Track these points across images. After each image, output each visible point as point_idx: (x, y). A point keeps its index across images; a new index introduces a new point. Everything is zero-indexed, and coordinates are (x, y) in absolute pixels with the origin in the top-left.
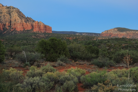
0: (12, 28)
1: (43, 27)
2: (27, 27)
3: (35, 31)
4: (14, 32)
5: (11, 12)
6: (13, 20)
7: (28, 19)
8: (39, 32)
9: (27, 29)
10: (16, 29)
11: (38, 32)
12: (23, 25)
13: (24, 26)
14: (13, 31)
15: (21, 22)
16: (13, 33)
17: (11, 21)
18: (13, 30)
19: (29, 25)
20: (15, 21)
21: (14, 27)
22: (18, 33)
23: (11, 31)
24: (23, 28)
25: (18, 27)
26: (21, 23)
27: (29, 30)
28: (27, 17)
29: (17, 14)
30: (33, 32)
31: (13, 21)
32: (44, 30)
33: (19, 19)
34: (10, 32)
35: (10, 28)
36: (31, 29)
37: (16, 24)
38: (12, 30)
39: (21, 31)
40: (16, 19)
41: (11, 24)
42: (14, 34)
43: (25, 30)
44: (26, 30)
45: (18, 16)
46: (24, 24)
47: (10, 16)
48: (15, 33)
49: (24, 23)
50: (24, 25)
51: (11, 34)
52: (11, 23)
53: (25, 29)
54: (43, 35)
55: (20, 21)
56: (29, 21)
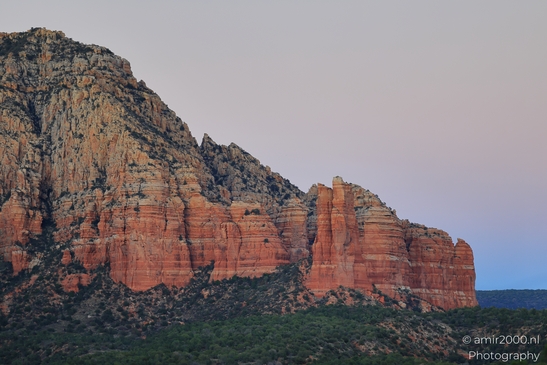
0: (65, 260)
1: (383, 243)
2: (232, 244)
3: (319, 290)
4: (92, 301)
5: (46, 96)
6: (70, 170)
7: (222, 167)
8: (360, 297)
9: (230, 273)
10: (117, 274)
11: (350, 302)
12: (185, 232)
13: (196, 242)
14: (84, 291)
15: (167, 193)
16: (86, 313)
17: (46, 188)
18: (86, 279)
19: (249, 224)
20: (100, 183)
21: (93, 250)
22: (141, 313)
23: (59, 290)
24: (185, 262)
25: (142, 246)
26: (163, 211)
27: (253, 283)
28: (207, 139)
29: (112, 112)
30: (300, 298)
31: (72, 187)
32: (399, 279)
33: (144, 159)
34: (57, 300)
35: (48, 261)
36: (271, 270)
37: (118, 222)
38: (70, 282)
39: (166, 292)
40: (114, 162)
41: (48, 223)
42: (98, 323)
43: (206, 286)
44: (223, 284)
45: (135, 135)
46: (195, 221)
47: (37, 130)
48: (109, 317)
49: (197, 201)
50: (195, 231)
51: (70, 329)
52: (50, 210)
53: (217, 274)
54: (441, 331)
55: (154, 186)
56: (238, 183)
